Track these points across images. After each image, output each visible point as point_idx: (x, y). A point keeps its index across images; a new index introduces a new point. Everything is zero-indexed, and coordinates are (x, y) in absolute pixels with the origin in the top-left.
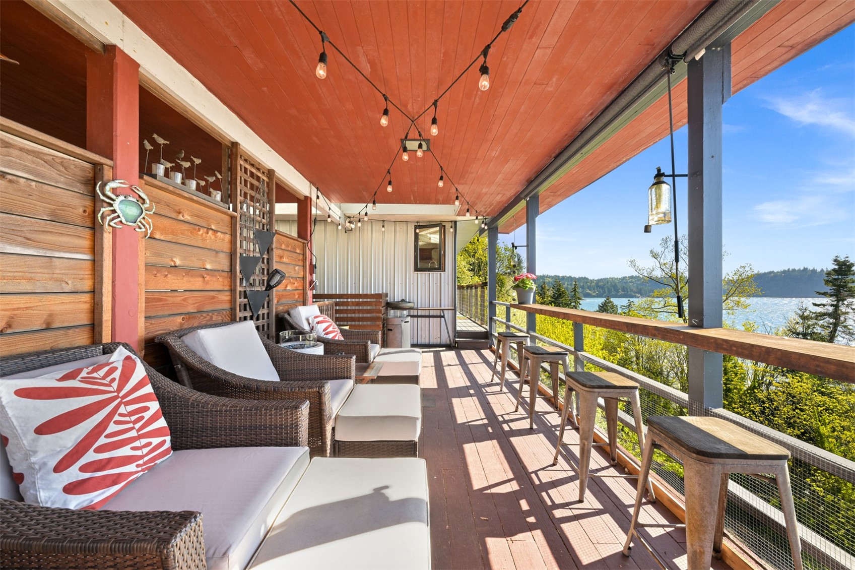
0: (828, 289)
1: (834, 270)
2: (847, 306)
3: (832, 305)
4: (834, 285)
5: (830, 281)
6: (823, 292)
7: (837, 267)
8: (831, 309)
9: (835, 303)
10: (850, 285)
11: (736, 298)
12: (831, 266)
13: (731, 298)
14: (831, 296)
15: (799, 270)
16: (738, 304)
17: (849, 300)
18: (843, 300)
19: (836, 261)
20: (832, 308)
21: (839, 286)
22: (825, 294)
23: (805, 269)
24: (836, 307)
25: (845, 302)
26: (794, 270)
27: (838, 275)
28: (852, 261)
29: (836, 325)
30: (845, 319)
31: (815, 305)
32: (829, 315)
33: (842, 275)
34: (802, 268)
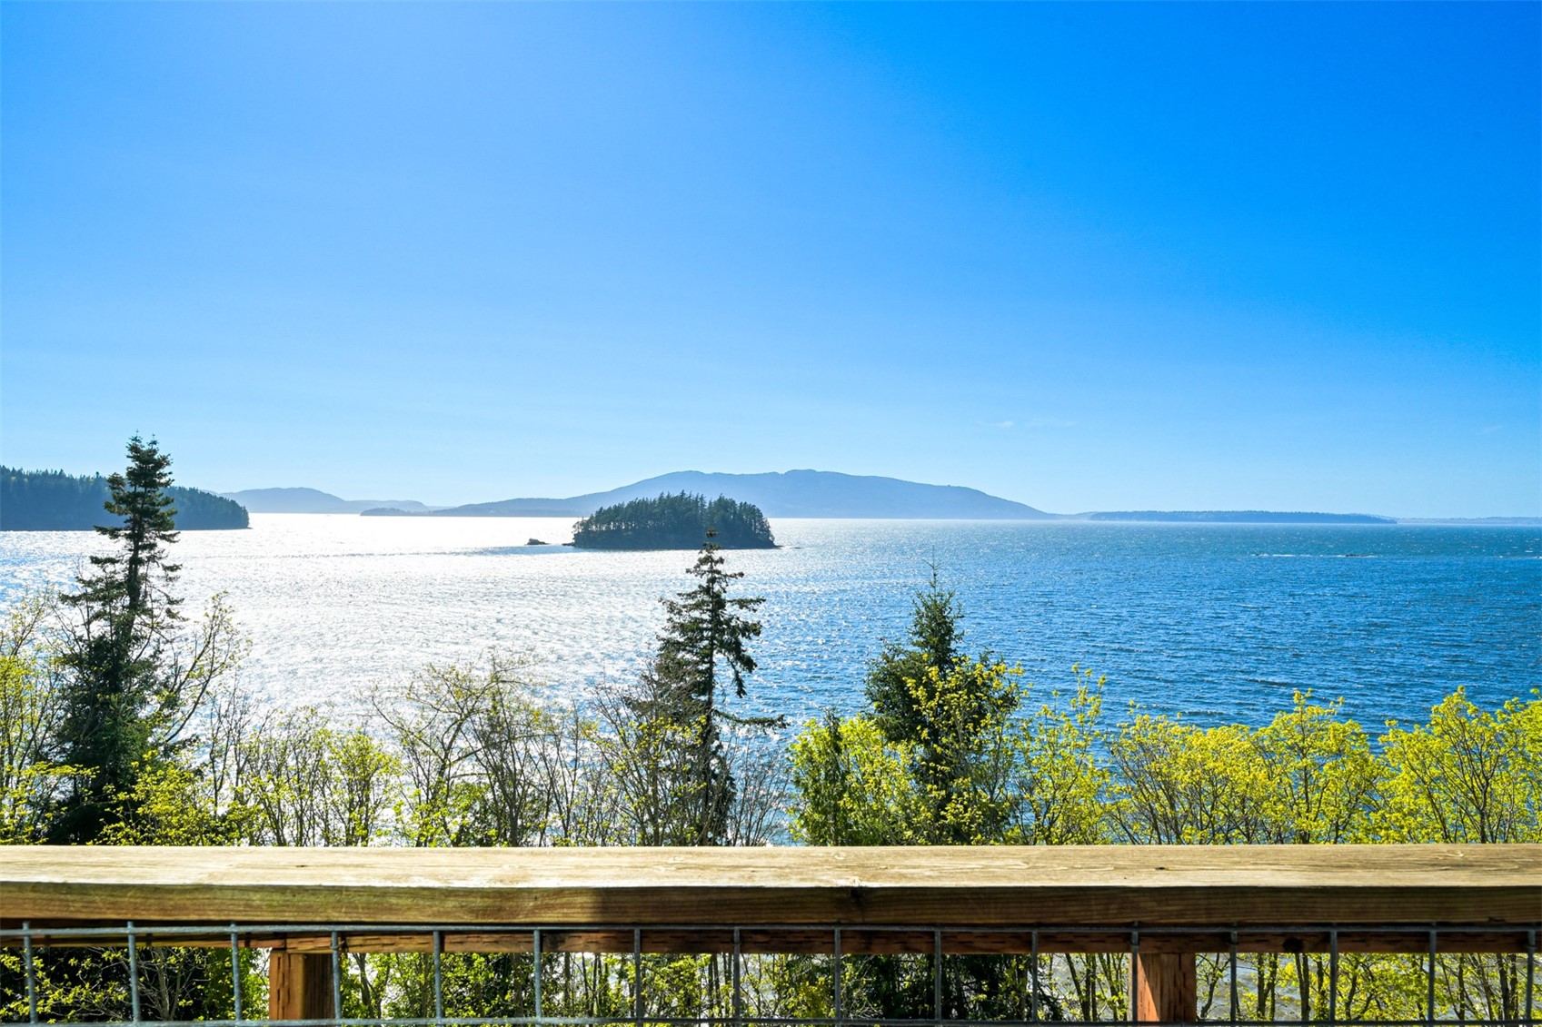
0: (120, 518)
1: (131, 473)
3: (126, 560)
5: (122, 501)
7: (135, 466)
9: (132, 553)
14: (128, 536)
18: (150, 546)
21: (141, 513)
22: (113, 533)
24: (134, 562)
27: (139, 486)
33: (146, 487)
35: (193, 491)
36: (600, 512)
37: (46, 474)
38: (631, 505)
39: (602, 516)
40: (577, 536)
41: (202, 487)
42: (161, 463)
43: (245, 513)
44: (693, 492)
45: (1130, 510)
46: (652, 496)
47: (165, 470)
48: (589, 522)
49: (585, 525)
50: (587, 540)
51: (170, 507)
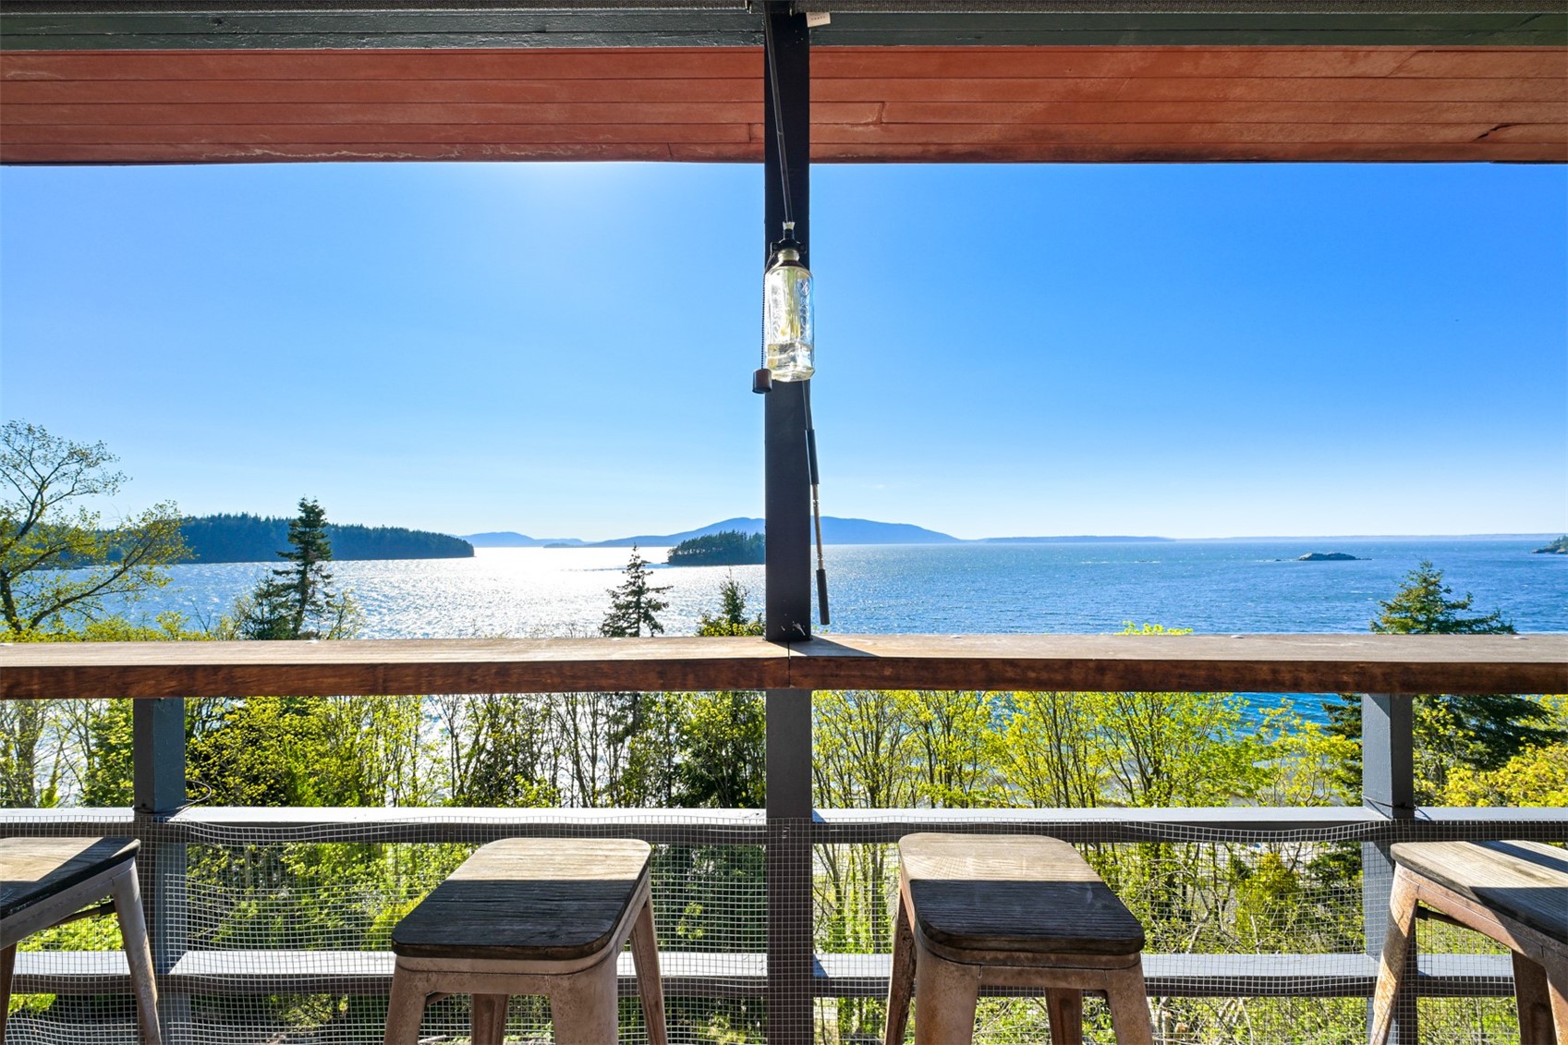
0: (293, 547)
1: (301, 519)
2: (316, 572)
3: (298, 572)
4: (301, 542)
5: (296, 536)
6: (286, 552)
7: (303, 515)
8: (295, 578)
9: (302, 568)
10: (320, 541)
11: (145, 568)
12: (296, 514)
13: (134, 567)
14: (298, 558)
15: (235, 517)
16: (147, 579)
17: (318, 563)
18: (313, 563)
19: (302, 505)
20: (298, 576)
21: (307, 543)
22: (289, 556)
23: (244, 516)
24: (303, 573)
25: (314, 567)
26: (228, 517)
27: (306, 527)
28: (321, 508)
29: (303, 602)
30: (314, 592)
31: (276, 572)
32: (295, 587)
33: (310, 527)
34: (240, 515)
35: (440, 535)
36: (684, 543)
37: (352, 526)
38: (702, 538)
39: (685, 546)
40: (670, 558)
41: (446, 533)
42: (322, 512)
43: (472, 547)
44: (739, 530)
45: (1011, 536)
46: (715, 533)
47: (323, 517)
48: (677, 549)
49: (675, 551)
50: (675, 560)
51: (326, 540)
